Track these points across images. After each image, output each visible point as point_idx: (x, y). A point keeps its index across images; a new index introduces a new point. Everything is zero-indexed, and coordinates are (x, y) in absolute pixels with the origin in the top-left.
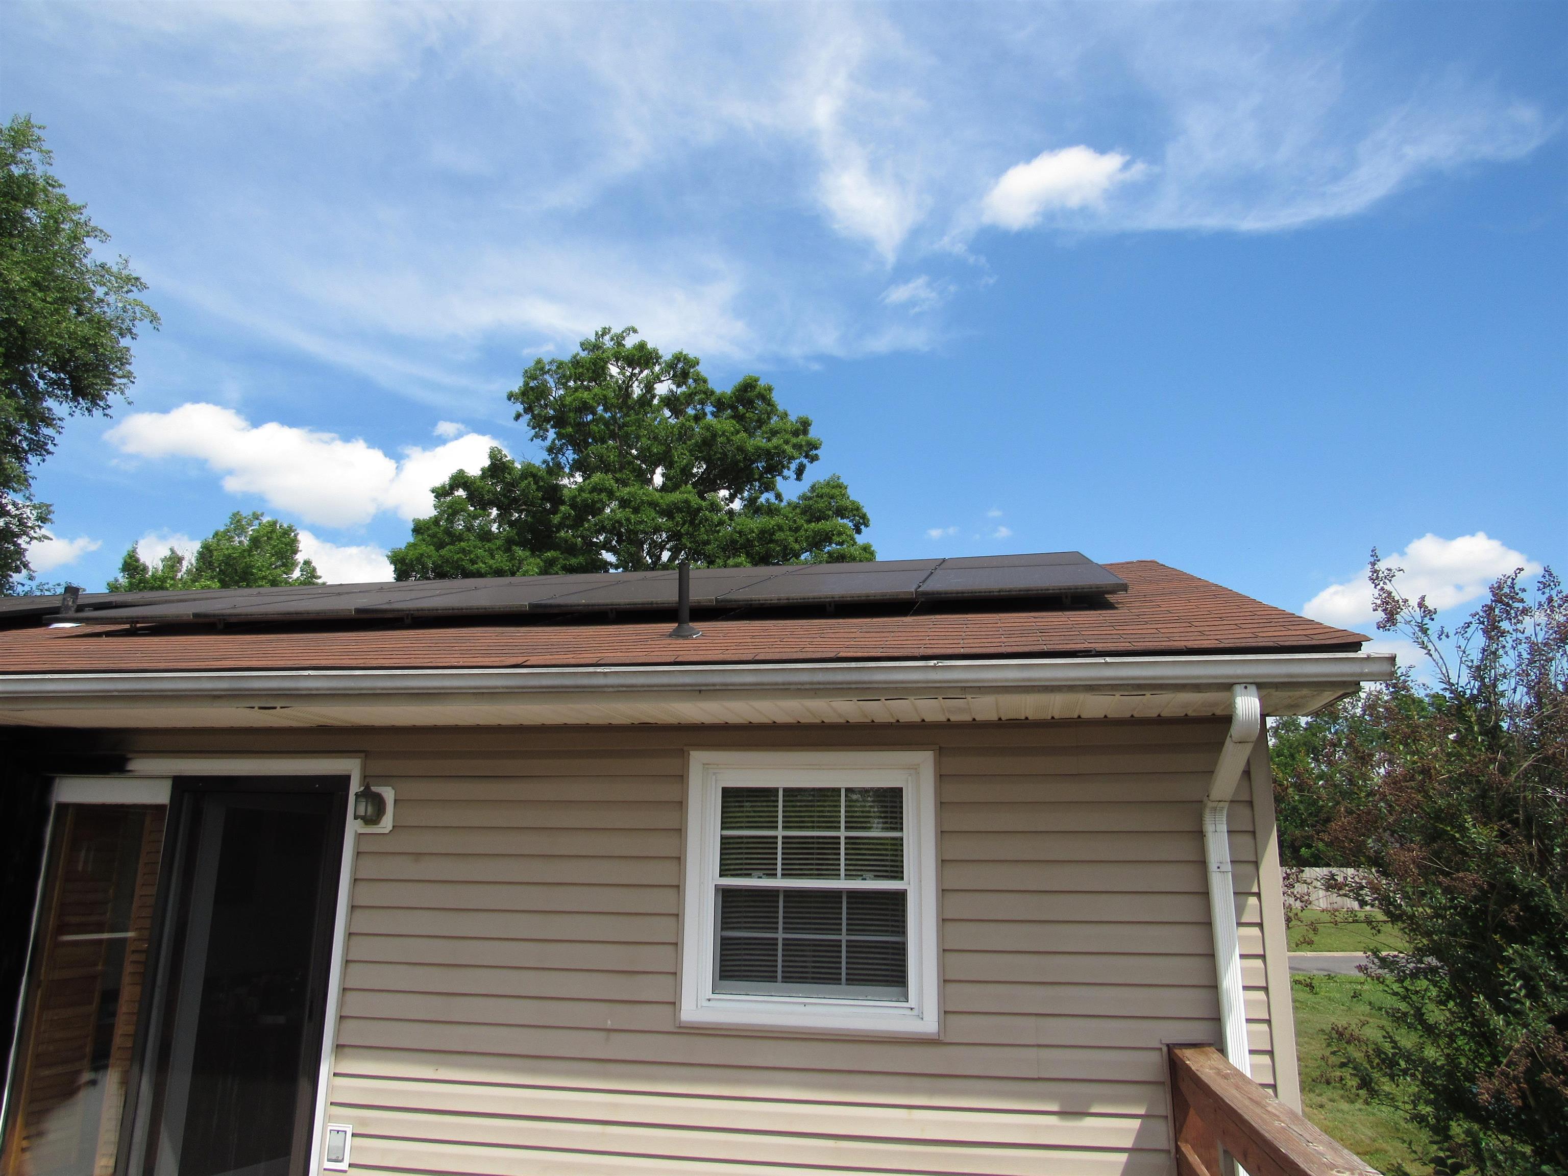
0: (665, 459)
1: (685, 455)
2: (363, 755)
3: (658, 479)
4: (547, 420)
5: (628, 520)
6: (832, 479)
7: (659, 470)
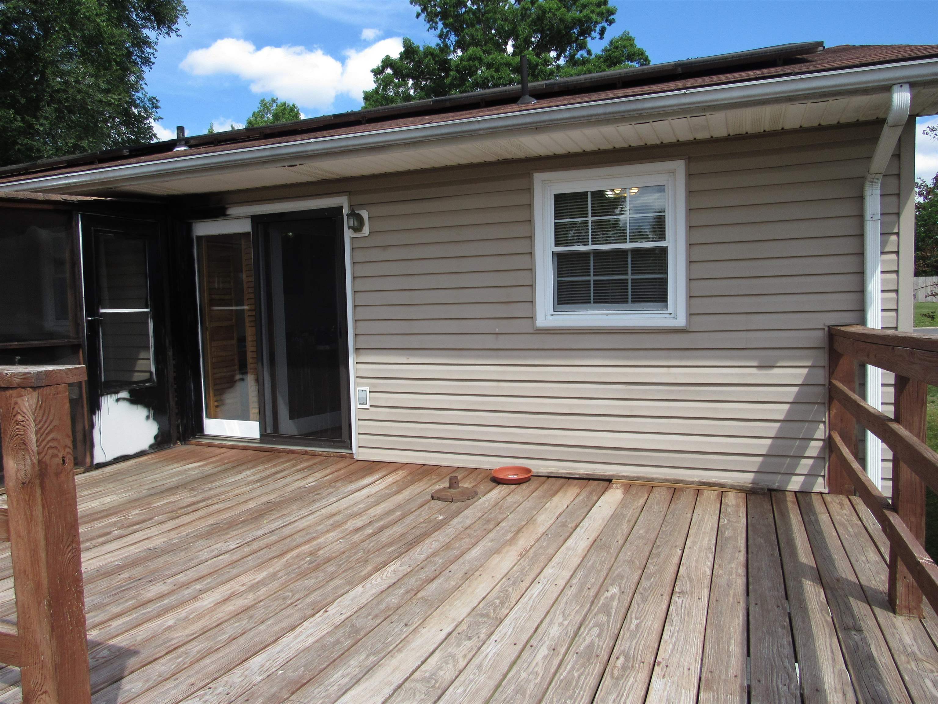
0: (513, 33)
1: (526, 29)
2: (348, 193)
3: (510, 49)
4: (437, 15)
5: (492, 77)
6: (623, 35)
7: (510, 42)
